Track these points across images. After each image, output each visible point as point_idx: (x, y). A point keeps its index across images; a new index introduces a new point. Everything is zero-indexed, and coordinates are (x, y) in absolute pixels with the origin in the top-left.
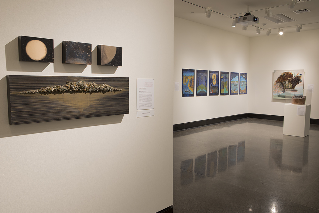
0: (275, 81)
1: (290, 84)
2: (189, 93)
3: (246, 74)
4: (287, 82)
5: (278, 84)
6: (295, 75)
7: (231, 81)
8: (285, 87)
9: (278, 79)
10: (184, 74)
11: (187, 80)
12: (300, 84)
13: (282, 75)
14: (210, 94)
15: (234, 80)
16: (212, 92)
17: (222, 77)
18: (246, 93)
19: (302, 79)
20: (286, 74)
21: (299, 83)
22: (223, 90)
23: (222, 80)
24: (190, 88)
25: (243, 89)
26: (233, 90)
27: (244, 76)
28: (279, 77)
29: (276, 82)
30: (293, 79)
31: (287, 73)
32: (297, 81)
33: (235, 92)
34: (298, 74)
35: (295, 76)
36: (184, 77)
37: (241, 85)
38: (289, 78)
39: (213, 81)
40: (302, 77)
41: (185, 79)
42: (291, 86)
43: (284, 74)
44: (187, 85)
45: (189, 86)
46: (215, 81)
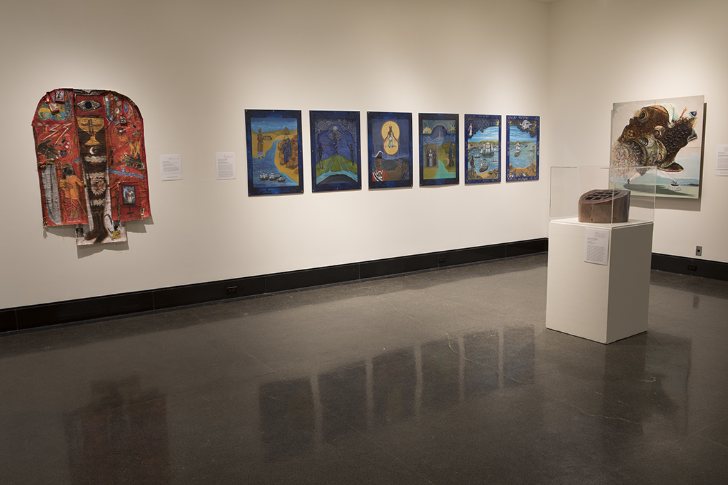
0: (617, 138)
1: (661, 148)
2: (279, 185)
3: (535, 120)
4: (651, 141)
5: (625, 149)
6: (675, 114)
7: (469, 141)
8: (645, 158)
9: (624, 131)
10: (253, 125)
11: (267, 145)
12: (690, 144)
13: (635, 118)
14: (374, 185)
15: (479, 137)
16: (380, 178)
17: (427, 130)
18: (536, 178)
19: (697, 128)
20: (647, 115)
21: (687, 143)
22: (434, 169)
23: (429, 141)
24: (282, 170)
25: (521, 164)
26: (477, 170)
27: (525, 125)
28: (628, 124)
29: (620, 140)
30: (668, 130)
31: (650, 110)
32: (680, 134)
33: (484, 175)
34: (685, 111)
35: (677, 118)
36: (254, 138)
37: (512, 154)
38: (658, 128)
39: (386, 144)
40: (696, 121)
41: (260, 140)
42: (664, 152)
43: (643, 114)
44: (269, 158)
45: (277, 161)
46: (396, 144)
